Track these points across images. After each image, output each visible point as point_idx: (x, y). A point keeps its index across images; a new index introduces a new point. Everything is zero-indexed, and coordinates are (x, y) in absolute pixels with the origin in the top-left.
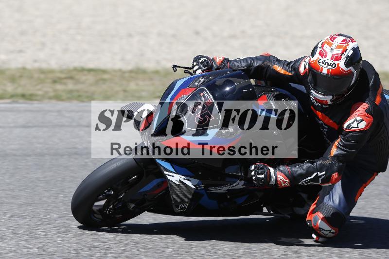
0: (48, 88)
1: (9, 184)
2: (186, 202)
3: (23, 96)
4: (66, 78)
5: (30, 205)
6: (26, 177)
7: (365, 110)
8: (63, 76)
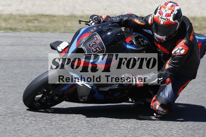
0: (24, 25)
1: (3, 76)
2: (86, 96)
3: (11, 29)
4: (34, 20)
5: (14, 87)
6: (12, 72)
7: (184, 43)
8: (32, 18)
